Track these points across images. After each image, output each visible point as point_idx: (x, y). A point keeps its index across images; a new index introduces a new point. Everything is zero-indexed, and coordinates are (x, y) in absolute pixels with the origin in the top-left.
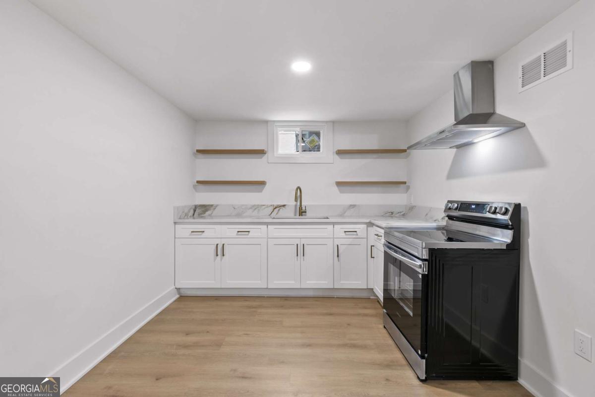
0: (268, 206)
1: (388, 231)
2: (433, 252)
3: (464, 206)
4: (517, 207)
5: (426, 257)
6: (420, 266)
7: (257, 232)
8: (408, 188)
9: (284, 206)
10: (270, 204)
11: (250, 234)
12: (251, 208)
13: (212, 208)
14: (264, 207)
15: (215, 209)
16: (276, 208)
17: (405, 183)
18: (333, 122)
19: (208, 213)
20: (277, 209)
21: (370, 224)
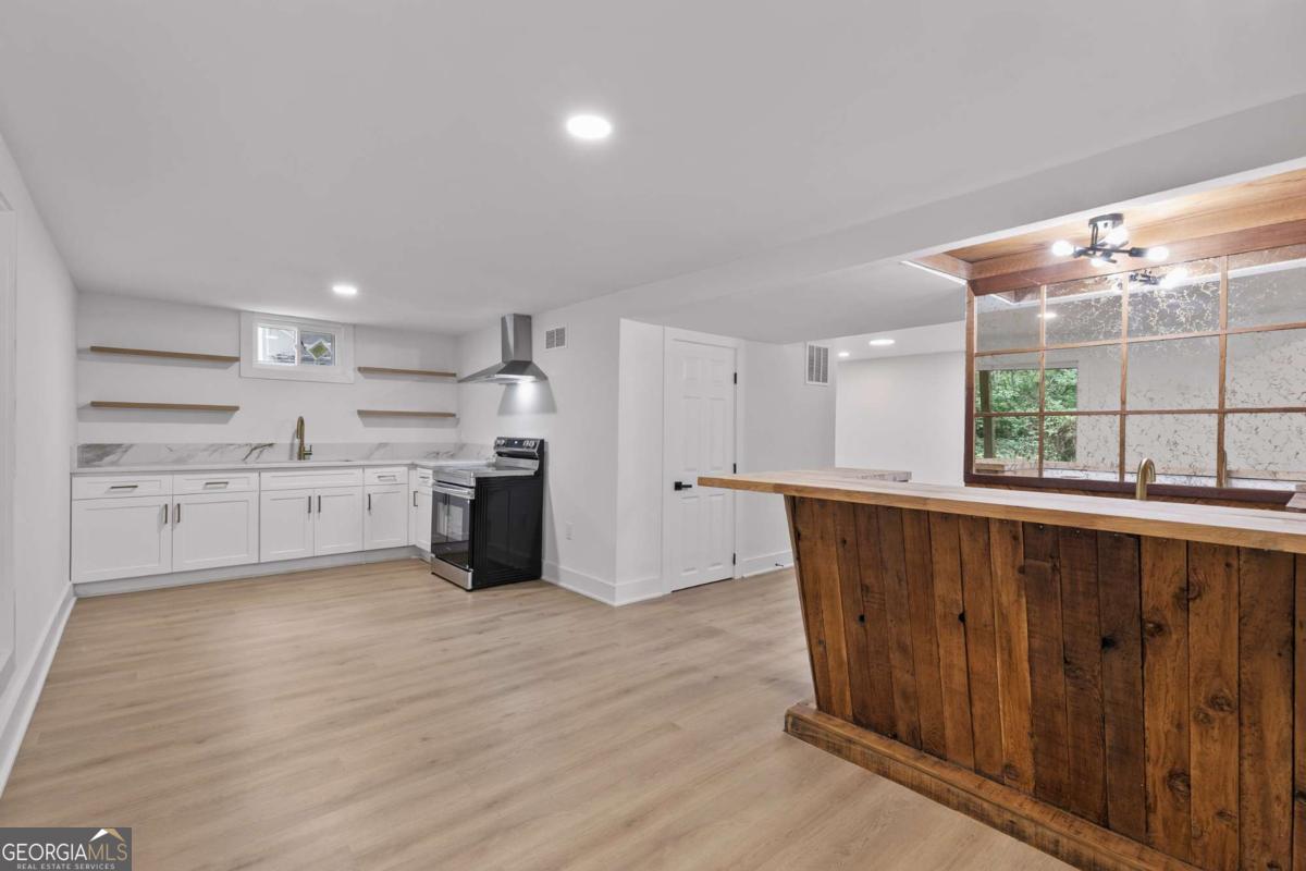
0: (240, 446)
1: (437, 471)
2: (479, 480)
3: (510, 442)
4: (542, 442)
5: (473, 484)
6: (469, 493)
7: (238, 483)
8: (458, 421)
9: (271, 445)
10: (245, 442)
11: (229, 486)
12: (205, 450)
13: (120, 450)
14: (232, 447)
15: (126, 451)
16: (255, 448)
17: (454, 415)
18: (355, 326)
19: (107, 459)
20: (258, 450)
21: (413, 466)
